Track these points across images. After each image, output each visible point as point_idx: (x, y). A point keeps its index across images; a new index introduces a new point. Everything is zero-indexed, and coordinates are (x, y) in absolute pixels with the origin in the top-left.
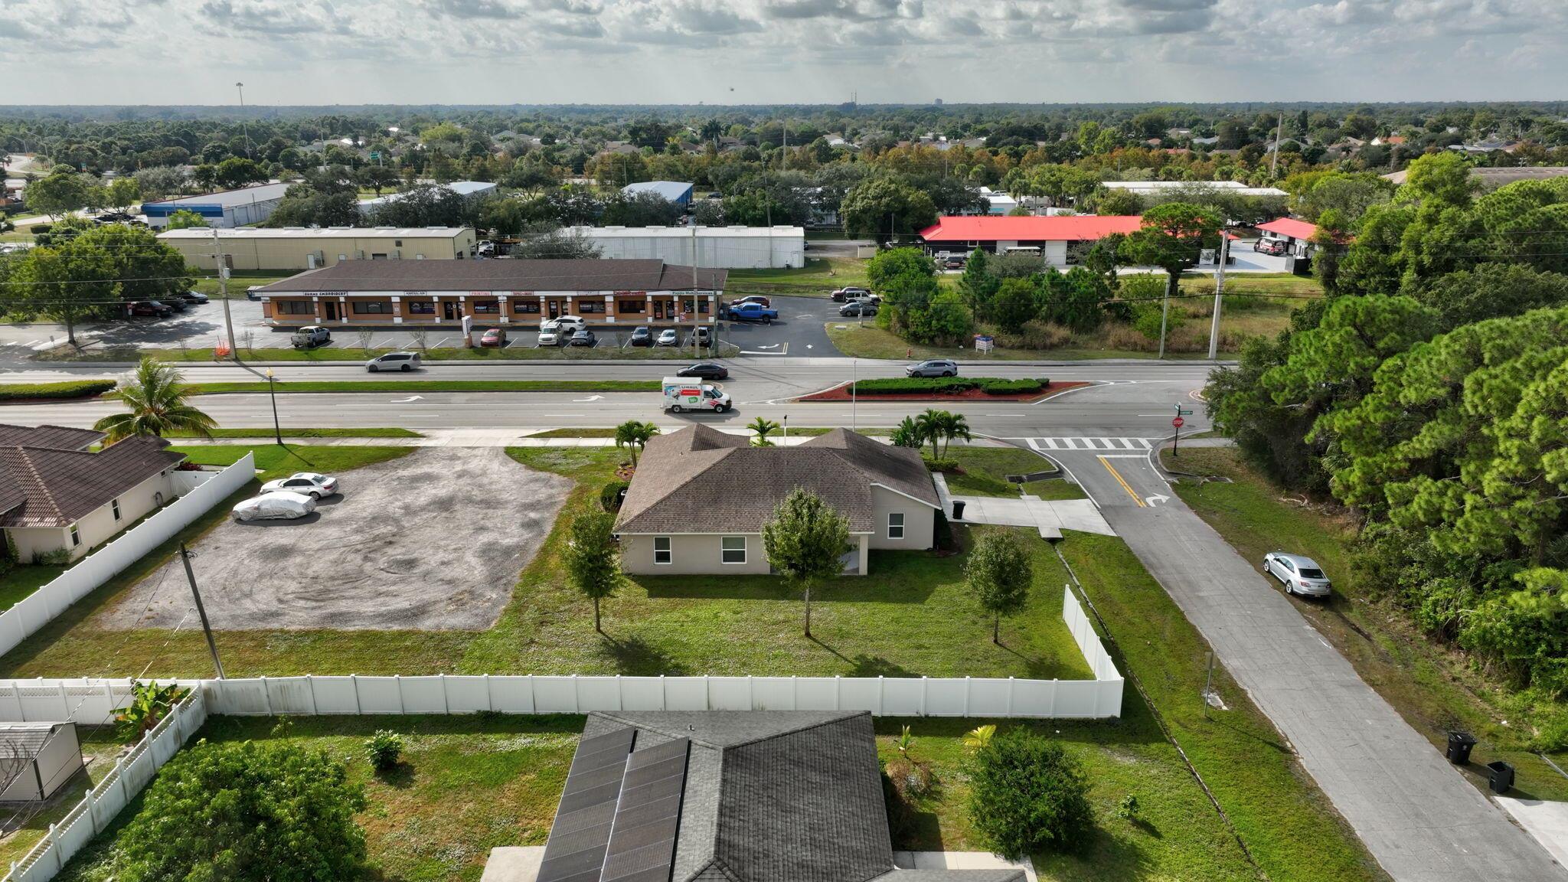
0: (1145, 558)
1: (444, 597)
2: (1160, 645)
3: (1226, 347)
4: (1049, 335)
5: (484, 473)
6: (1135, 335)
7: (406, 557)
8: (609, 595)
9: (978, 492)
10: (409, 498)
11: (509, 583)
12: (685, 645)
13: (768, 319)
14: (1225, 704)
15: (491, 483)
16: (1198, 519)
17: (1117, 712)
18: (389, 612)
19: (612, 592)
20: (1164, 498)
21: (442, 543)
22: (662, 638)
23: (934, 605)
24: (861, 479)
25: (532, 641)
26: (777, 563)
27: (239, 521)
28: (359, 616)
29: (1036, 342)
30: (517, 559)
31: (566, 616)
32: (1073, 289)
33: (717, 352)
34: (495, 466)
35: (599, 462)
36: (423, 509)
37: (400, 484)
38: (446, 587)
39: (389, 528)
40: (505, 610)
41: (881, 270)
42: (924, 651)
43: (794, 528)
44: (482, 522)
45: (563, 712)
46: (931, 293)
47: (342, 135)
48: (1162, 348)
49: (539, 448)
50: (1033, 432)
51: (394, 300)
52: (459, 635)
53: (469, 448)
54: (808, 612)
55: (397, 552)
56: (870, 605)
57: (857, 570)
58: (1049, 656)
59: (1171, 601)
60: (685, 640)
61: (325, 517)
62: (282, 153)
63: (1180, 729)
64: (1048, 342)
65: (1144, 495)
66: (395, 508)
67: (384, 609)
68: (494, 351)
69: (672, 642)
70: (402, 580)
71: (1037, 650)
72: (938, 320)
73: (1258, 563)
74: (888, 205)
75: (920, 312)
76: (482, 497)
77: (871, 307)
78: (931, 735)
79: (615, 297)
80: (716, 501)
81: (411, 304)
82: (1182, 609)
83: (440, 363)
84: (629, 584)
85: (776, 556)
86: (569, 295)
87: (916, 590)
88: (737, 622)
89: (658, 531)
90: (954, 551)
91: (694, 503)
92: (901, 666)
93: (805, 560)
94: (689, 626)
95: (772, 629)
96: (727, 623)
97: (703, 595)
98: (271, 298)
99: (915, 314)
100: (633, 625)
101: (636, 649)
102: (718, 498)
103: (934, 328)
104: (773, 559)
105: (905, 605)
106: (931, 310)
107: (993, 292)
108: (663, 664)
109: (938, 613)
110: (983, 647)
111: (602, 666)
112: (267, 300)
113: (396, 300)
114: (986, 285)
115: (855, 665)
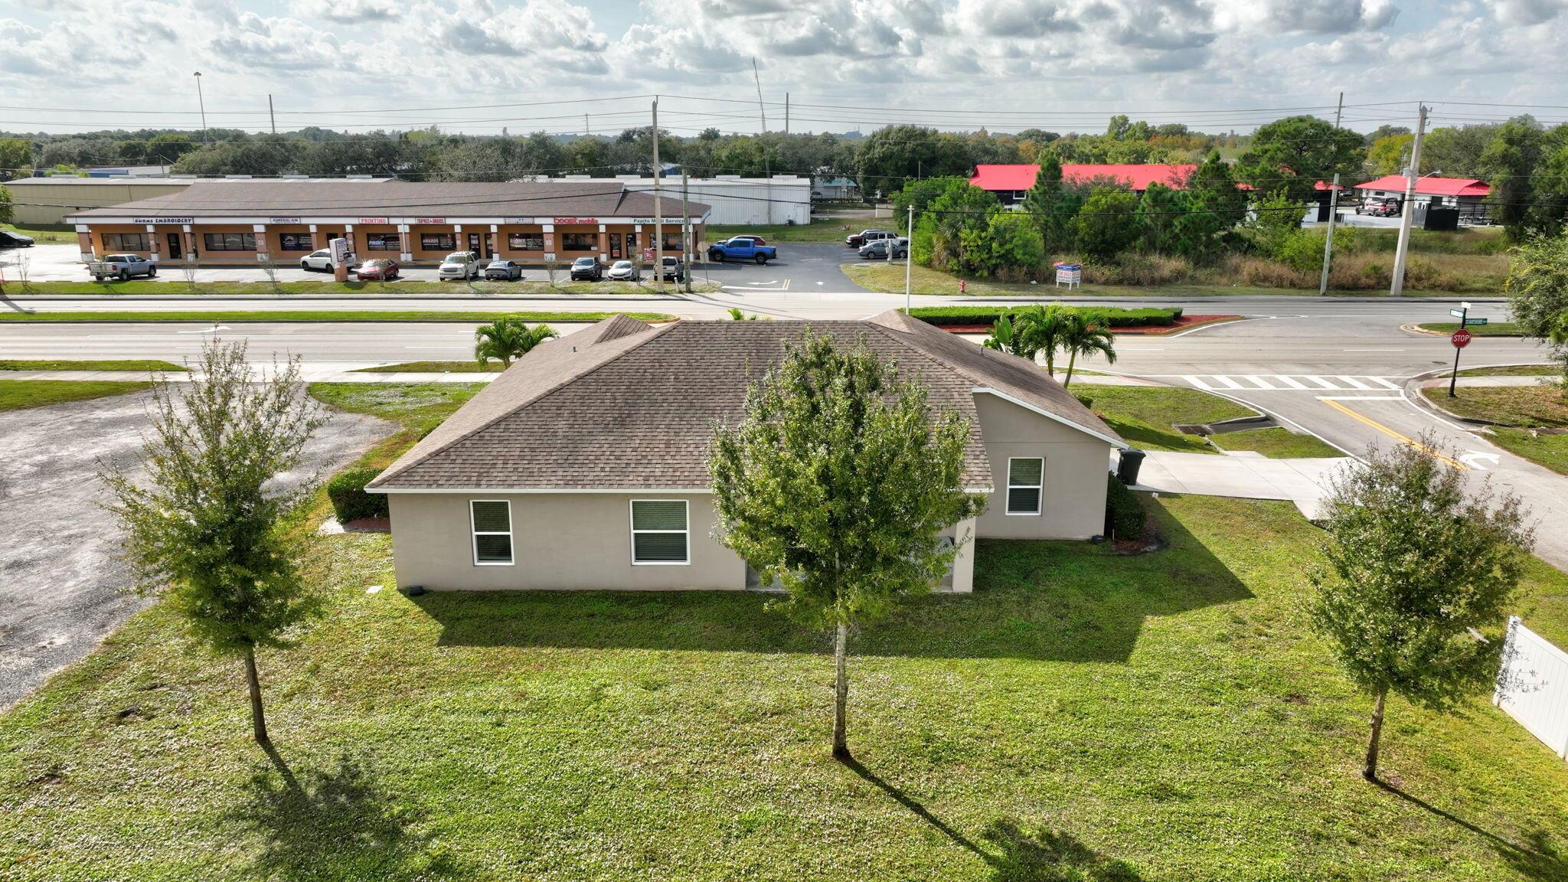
4: (1158, 267)
6: (1276, 268)
9: (1142, 443)
10: (68, 451)
13: (762, 260)
20: (1492, 457)
22: (430, 764)
23: (1154, 667)
24: (949, 379)
26: (756, 549)
29: (1141, 274)
32: (1183, 211)
33: (688, 286)
35: (459, 401)
36: (79, 466)
42: (1177, 806)
46: (990, 210)
48: (1324, 281)
49: (369, 385)
50: (1189, 368)
51: (257, 229)
54: (843, 684)
57: (953, 580)
64: (1156, 275)
68: (374, 285)
69: (452, 778)
72: (1001, 245)
74: (913, 151)
75: (976, 233)
77: (900, 248)
79: (556, 226)
80: (622, 422)
81: (283, 237)
83: (291, 296)
84: (405, 612)
85: (755, 526)
86: (494, 223)
87: (1097, 628)
88: (650, 712)
89: (478, 485)
90: (1147, 544)
91: (572, 426)
92: (1130, 861)
93: (836, 538)
94: (519, 727)
95: (745, 734)
96: (623, 715)
97: (576, 641)
98: (90, 226)
99: (968, 235)
100: (365, 723)
101: (342, 799)
102: (629, 415)
103: (994, 254)
104: (744, 540)
105: (1083, 668)
106: (991, 230)
107: (1074, 211)
108: (400, 856)
109: (1175, 687)
110: (1340, 793)
111: (208, 863)
112: (84, 229)
113: (259, 229)
114: (1063, 204)
115: (991, 861)
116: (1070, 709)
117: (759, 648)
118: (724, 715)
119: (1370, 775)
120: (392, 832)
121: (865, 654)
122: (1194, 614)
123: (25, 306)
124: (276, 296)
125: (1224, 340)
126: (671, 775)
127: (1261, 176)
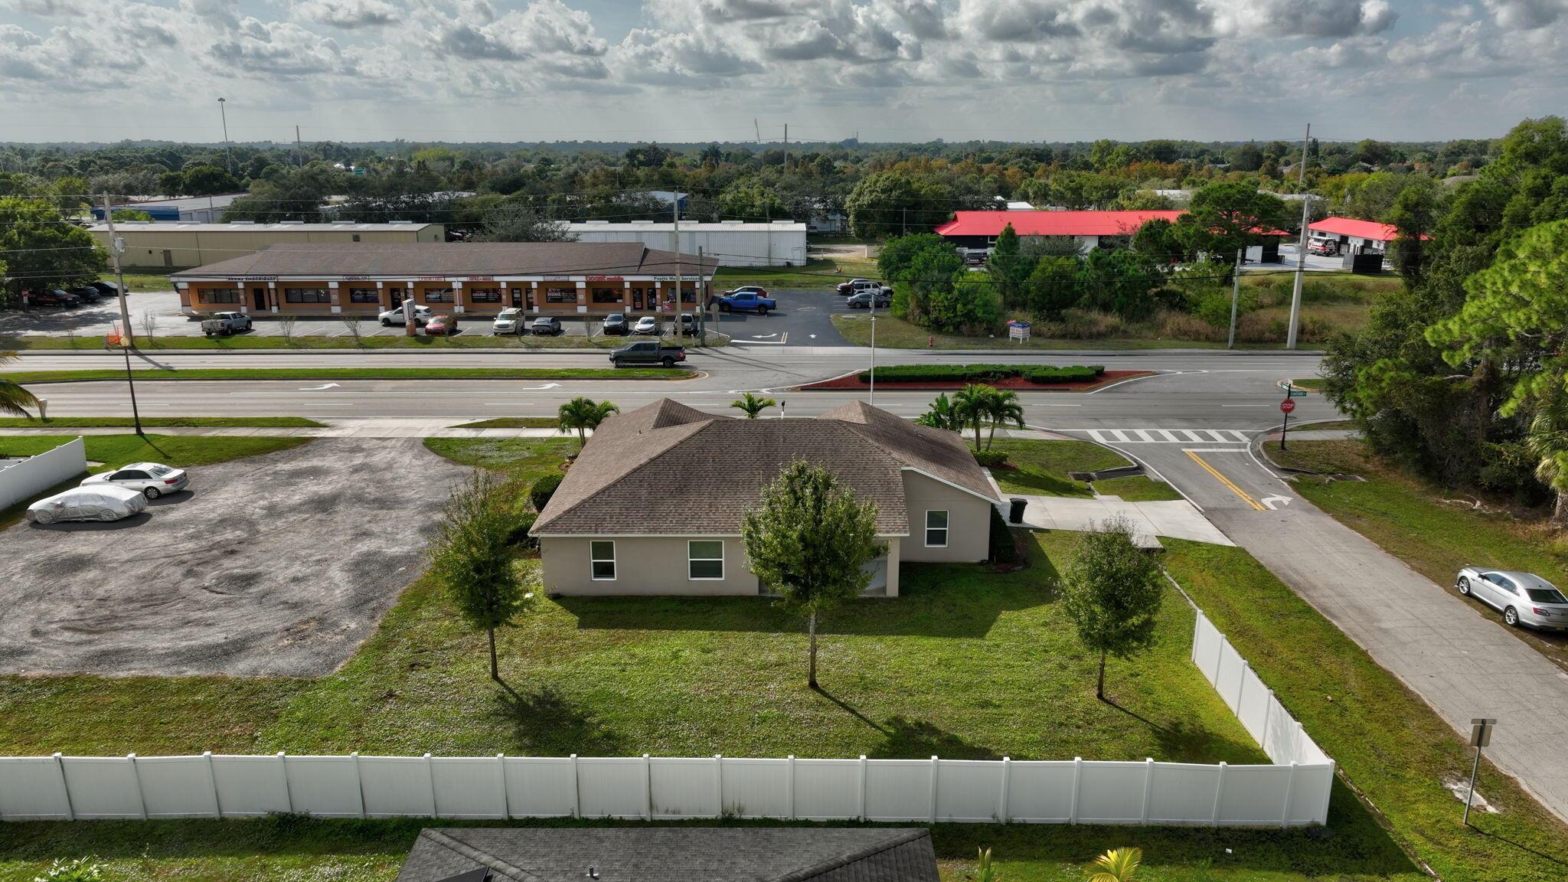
0: (1284, 575)
1: (280, 627)
2: (1348, 702)
3: (1306, 337)
4: (1094, 323)
5: (389, 467)
6: (1196, 323)
7: (246, 571)
8: (509, 624)
9: (1037, 490)
10: (279, 497)
11: (381, 607)
12: (623, 701)
13: (765, 310)
14: (1490, 803)
15: (394, 479)
16: (1339, 524)
17: (1322, 818)
18: (190, 649)
19: (515, 619)
20: (1286, 500)
21: (303, 553)
22: (591, 690)
23: (999, 641)
24: (887, 461)
25: (391, 695)
26: (766, 574)
27: (36, 524)
28: (144, 654)
29: (1080, 330)
30: (401, 574)
31: (451, 656)
32: (1121, 273)
33: (703, 340)
34: (407, 459)
35: (542, 455)
36: (293, 509)
37: (275, 479)
38: (287, 612)
39: (238, 533)
40: (363, 647)
41: (894, 258)
42: (991, 710)
43: (792, 519)
44: (367, 526)
45: (411, 815)
46: (955, 274)
47: (336, 160)
48: (1231, 337)
49: (469, 439)
50: (1095, 423)
52: (284, 684)
53: (380, 439)
54: (814, 650)
55: (235, 566)
56: (906, 641)
57: (884, 590)
58: (1185, 719)
59: (1343, 635)
60: (624, 692)
61: (157, 519)
62: (264, 170)
63: (1429, 846)
64: (1094, 330)
65: (1258, 496)
66: (256, 510)
67: (184, 644)
68: (440, 339)
69: (604, 697)
70: (228, 603)
71: (1164, 710)
72: (964, 305)
73: (1449, 580)
74: (898, 198)
75: (943, 295)
76: (378, 495)
77: (883, 299)
78: (1021, 857)
79: (587, 283)
80: (681, 490)
81: (352, 291)
82: (1363, 647)
83: (373, 351)
84: (553, 610)
85: (766, 564)
86: (534, 280)
87: (970, 618)
88: (706, 664)
89: (597, 532)
90: (1017, 565)
91: (650, 494)
92: (959, 735)
93: (809, 569)
94: (634, 671)
95: (760, 676)
96: (691, 667)
97: (659, 626)
98: (190, 283)
99: (937, 297)
100: (549, 670)
101: (548, 706)
102: (685, 486)
103: (959, 313)
104: (760, 569)
105: (957, 641)
106: (956, 292)
107: (1026, 274)
108: (586, 731)
109: (1006, 652)
110: (1081, 705)
111: (490, 735)
112: (184, 286)
113: (333, 285)
114: (1019, 267)
115: (887, 734)
116: (945, 663)
117: (767, 630)
118: (748, 666)
119: (1100, 696)
120: (579, 721)
121: (829, 633)
122: (1031, 610)
123: (163, 360)
124: (361, 350)
125: (1131, 396)
126: (722, 696)
127: (1195, 235)
